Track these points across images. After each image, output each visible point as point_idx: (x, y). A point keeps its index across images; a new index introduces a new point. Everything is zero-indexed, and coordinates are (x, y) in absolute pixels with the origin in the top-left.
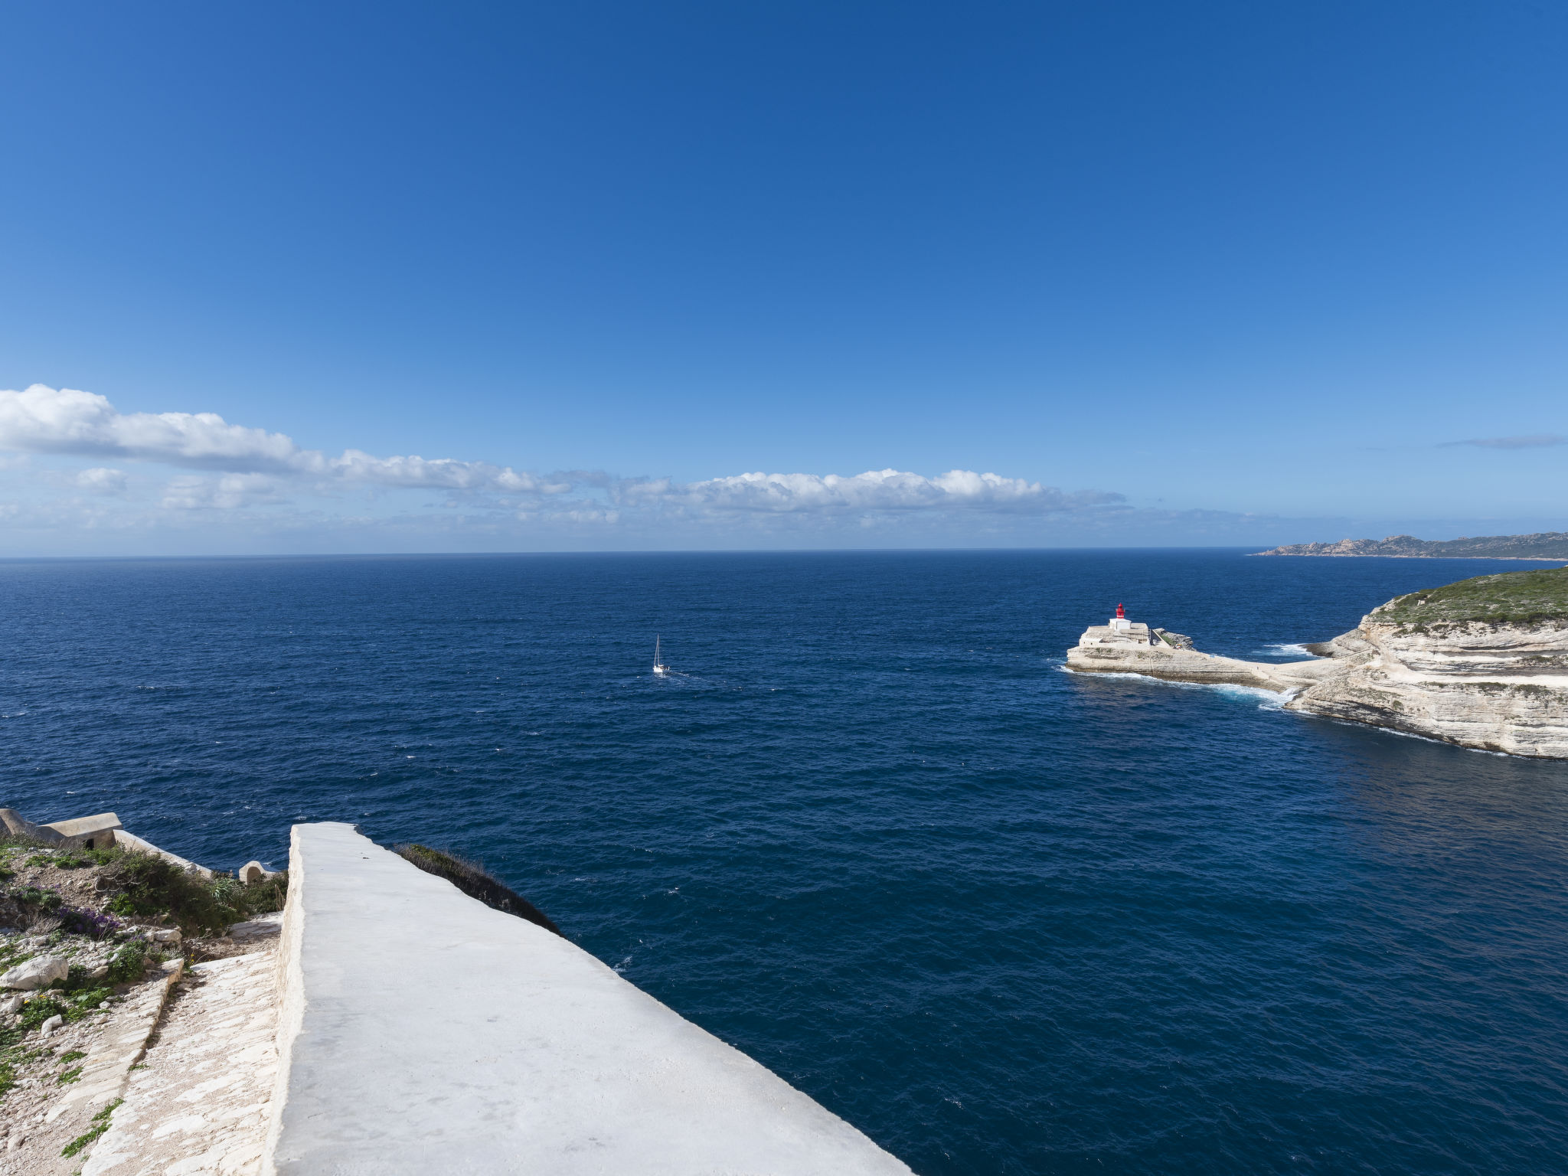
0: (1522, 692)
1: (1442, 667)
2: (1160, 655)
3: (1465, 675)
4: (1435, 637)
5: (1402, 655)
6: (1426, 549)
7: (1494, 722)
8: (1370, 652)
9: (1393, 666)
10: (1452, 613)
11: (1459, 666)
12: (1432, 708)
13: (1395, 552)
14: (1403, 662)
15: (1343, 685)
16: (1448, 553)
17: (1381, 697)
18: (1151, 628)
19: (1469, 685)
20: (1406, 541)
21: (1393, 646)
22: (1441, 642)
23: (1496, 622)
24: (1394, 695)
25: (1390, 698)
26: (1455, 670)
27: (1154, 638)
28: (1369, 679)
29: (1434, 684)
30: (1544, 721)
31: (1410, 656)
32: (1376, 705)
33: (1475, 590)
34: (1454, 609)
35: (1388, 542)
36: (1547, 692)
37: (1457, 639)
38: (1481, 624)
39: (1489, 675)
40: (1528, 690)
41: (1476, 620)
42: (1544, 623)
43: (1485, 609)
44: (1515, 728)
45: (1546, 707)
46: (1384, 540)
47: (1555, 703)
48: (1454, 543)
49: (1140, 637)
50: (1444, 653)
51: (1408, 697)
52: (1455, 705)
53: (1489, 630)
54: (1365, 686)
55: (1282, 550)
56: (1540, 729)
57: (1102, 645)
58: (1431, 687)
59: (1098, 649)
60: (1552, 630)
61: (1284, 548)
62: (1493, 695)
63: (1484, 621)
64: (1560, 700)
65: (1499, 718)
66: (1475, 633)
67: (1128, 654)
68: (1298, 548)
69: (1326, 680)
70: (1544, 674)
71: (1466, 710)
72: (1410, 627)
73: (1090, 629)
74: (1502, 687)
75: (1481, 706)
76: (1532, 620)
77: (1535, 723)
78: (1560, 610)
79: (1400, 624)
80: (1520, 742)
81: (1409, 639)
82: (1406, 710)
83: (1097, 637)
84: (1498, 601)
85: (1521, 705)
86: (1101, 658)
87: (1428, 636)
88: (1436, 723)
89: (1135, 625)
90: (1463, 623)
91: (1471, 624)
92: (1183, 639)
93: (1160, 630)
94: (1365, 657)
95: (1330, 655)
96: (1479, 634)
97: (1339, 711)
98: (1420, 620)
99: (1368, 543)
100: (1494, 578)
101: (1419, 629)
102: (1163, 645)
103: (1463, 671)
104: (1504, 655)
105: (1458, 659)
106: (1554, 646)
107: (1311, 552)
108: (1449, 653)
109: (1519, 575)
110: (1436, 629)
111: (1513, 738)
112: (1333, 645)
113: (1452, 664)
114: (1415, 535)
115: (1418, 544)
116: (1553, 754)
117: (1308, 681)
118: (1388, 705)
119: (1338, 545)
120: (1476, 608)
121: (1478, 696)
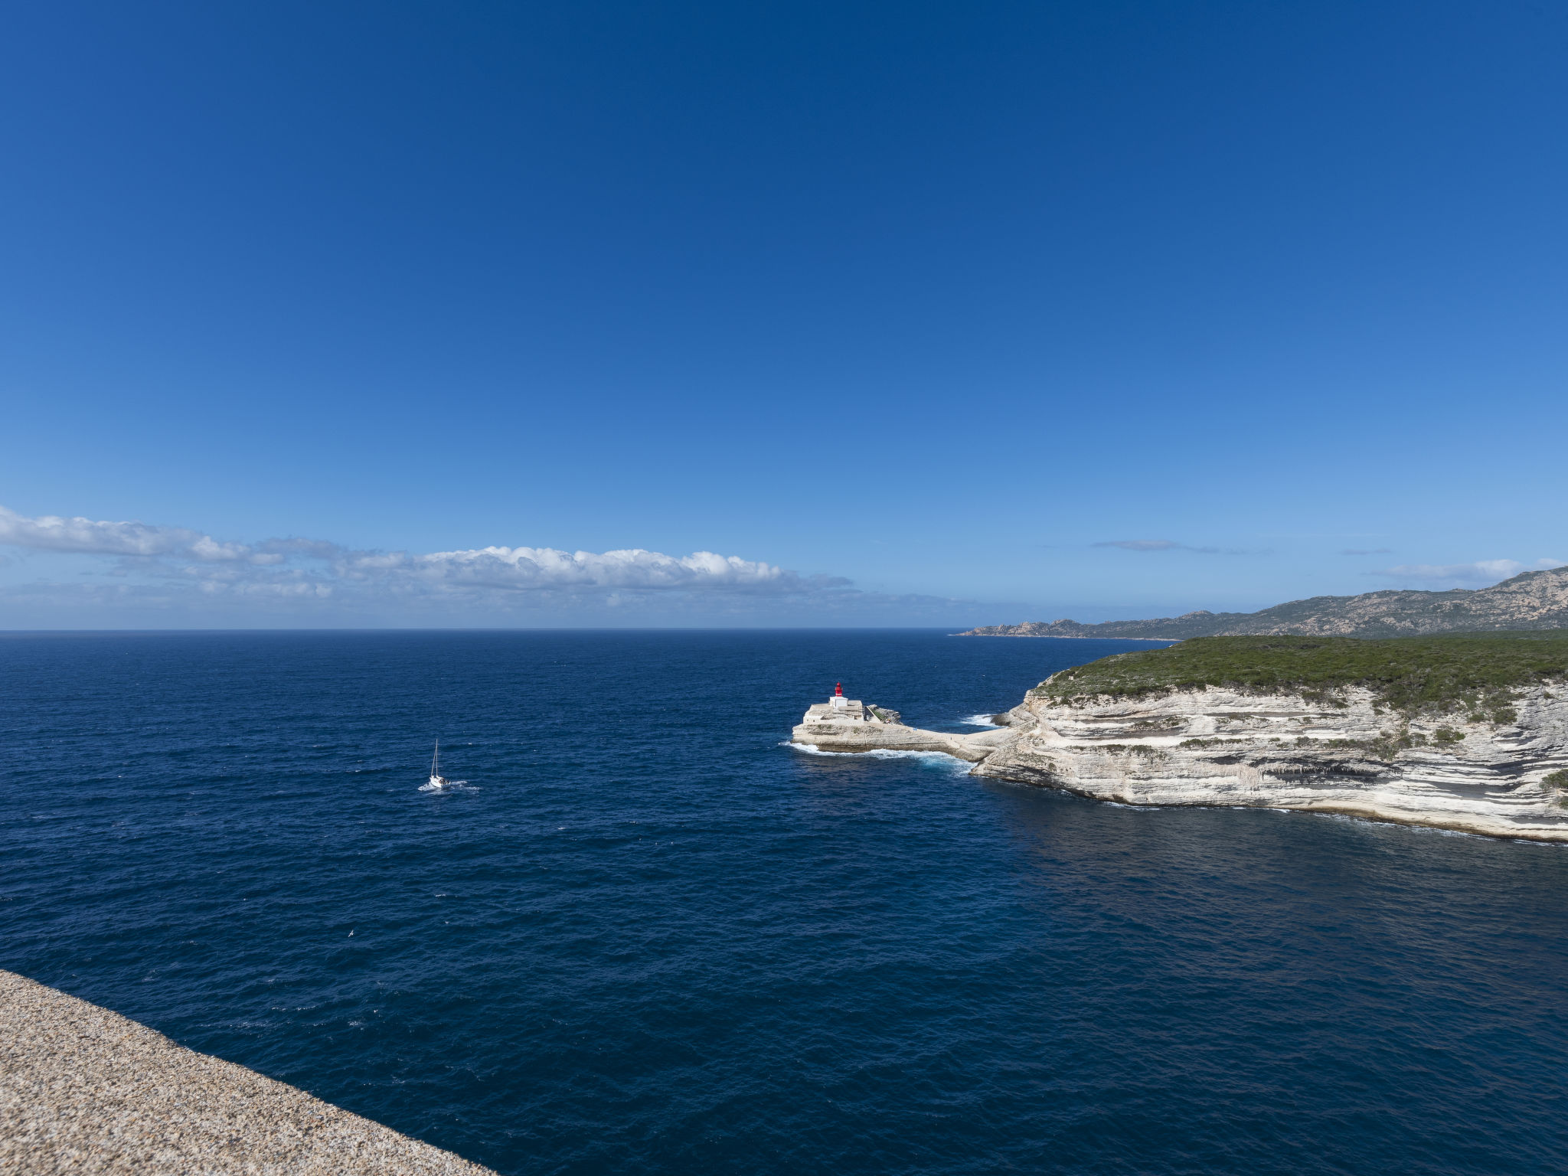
0: (1136, 751)
1: (1081, 733)
2: (872, 730)
3: (1098, 739)
4: (1076, 708)
5: (1054, 724)
6: (1083, 630)
7: (1119, 777)
8: (1034, 721)
9: (1049, 733)
10: (1088, 688)
11: (1093, 732)
12: (1076, 768)
13: (1060, 633)
14: (1055, 729)
15: (1013, 751)
16: (1098, 635)
17: (1040, 761)
18: (865, 704)
19: (1100, 747)
20: (1068, 624)
21: (1047, 716)
22: (1080, 712)
23: (1117, 694)
24: (1050, 758)
25: (1047, 761)
26: (1091, 735)
27: (867, 714)
28: (1032, 745)
29: (1077, 747)
30: (1151, 774)
31: (1059, 724)
32: (1037, 768)
33: (1107, 666)
34: (1089, 684)
35: (1056, 625)
36: (1152, 751)
37: (1092, 709)
38: (1106, 697)
39: (1113, 738)
40: (1140, 749)
41: (1103, 693)
42: (1148, 694)
43: (1110, 683)
44: (1132, 781)
45: (1152, 763)
46: (1052, 623)
47: (1157, 760)
48: (1102, 626)
49: (856, 714)
50: (1083, 721)
51: (1059, 759)
52: (1092, 765)
53: (1112, 701)
54: (1029, 752)
55: (977, 631)
56: (1149, 782)
57: (823, 722)
58: (1075, 751)
59: (819, 726)
60: (1152, 700)
61: (979, 629)
62: (1116, 755)
63: (1108, 694)
64: (1161, 756)
65: (1121, 774)
66: (1102, 704)
67: (845, 729)
68: (990, 629)
69: (1002, 747)
70: (1150, 736)
71: (1099, 768)
72: (1059, 699)
73: (813, 707)
74: (1122, 748)
75: (1109, 765)
76: (1139, 693)
77: (1145, 776)
78: (1157, 684)
79: (1052, 698)
80: (1136, 793)
81: (1058, 710)
82: (1058, 771)
83: (819, 714)
84: (1119, 677)
85: (1136, 762)
86: (821, 734)
87: (1071, 707)
88: (1079, 780)
89: (852, 702)
90: (1094, 696)
91: (1100, 696)
92: (892, 713)
93: (873, 706)
94: (1031, 726)
95: (1008, 724)
96: (1106, 705)
97: (1011, 774)
98: (1065, 694)
99: (1042, 626)
100: (1121, 656)
101: (1065, 702)
102: (875, 720)
103: (1097, 736)
104: (1123, 722)
105: (1093, 726)
106: (1154, 713)
107: (1000, 633)
108: (1086, 721)
109: (1138, 654)
110: (1076, 701)
111: (1131, 790)
112: (1010, 716)
113: (1088, 730)
114: (1076, 619)
115: (1076, 626)
116: (1158, 802)
117: (989, 748)
118: (1046, 767)
119: (1020, 627)
120: (1104, 683)
121: (1107, 757)
